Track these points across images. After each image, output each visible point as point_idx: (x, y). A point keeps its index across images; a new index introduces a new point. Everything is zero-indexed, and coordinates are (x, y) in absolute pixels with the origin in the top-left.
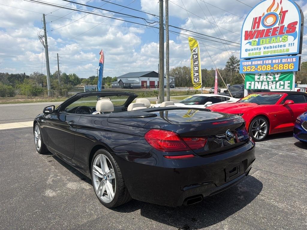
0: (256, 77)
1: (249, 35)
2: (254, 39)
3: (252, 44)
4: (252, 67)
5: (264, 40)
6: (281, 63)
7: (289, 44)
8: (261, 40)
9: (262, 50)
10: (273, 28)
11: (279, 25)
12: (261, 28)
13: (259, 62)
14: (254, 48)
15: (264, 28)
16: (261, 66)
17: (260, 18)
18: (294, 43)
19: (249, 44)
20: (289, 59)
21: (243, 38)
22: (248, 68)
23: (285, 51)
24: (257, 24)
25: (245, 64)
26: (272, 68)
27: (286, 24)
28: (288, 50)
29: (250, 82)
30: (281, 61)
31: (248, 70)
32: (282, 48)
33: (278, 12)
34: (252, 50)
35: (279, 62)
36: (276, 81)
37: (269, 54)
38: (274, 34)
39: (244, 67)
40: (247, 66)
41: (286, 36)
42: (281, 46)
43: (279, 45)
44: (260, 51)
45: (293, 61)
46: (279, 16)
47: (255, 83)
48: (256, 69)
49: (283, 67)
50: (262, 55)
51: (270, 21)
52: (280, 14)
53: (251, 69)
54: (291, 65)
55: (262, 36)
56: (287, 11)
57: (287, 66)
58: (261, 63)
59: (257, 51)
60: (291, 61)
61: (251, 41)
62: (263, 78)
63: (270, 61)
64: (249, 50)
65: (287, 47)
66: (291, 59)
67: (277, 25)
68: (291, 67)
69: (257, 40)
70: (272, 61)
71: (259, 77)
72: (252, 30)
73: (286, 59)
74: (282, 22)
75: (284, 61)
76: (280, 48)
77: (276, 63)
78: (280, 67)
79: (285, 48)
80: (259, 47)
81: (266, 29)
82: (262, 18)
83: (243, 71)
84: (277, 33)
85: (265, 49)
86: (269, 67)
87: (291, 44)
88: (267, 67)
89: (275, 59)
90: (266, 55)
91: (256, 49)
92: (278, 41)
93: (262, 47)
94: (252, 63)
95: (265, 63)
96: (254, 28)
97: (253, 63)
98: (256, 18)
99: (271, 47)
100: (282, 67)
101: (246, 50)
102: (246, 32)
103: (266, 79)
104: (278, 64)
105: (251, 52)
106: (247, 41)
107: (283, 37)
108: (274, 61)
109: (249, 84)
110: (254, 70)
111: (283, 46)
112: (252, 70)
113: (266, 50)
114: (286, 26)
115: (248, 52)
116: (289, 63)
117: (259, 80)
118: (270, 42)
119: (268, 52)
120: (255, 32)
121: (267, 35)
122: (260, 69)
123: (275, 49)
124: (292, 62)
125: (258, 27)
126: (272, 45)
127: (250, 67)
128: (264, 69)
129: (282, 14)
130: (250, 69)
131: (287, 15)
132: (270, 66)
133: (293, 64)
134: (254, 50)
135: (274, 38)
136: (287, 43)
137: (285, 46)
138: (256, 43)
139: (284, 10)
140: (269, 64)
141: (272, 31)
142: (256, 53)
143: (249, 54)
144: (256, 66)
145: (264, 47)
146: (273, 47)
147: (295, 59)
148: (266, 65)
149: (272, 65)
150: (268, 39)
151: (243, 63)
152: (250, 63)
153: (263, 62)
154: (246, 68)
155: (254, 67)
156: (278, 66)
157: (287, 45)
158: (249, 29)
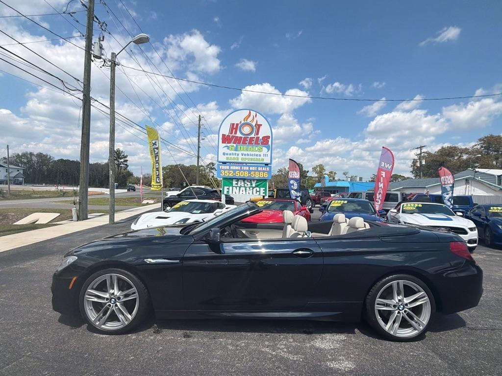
0: (234, 182)
1: (226, 139)
2: (232, 144)
3: (230, 149)
5: (242, 147)
6: (257, 170)
7: (264, 154)
8: (239, 147)
9: (240, 156)
10: (249, 137)
11: (255, 136)
12: (239, 135)
13: (237, 168)
14: (232, 153)
15: (242, 136)
17: (237, 125)
19: (227, 148)
20: (264, 168)
21: (221, 141)
24: (234, 130)
26: (249, 175)
27: (261, 136)
29: (228, 187)
30: (257, 169)
31: (226, 174)
32: (258, 157)
33: (254, 124)
34: (230, 154)
36: (252, 187)
37: (247, 161)
38: (250, 143)
39: (221, 171)
40: (224, 170)
41: (261, 147)
42: (257, 155)
43: (255, 154)
44: (238, 157)
46: (255, 127)
47: (233, 188)
48: (234, 174)
49: (259, 174)
50: (240, 161)
51: (247, 130)
53: (230, 173)
54: (266, 174)
55: (239, 143)
56: (261, 125)
57: (262, 174)
58: (239, 169)
59: (235, 156)
60: (265, 170)
61: (229, 145)
62: (241, 183)
63: (247, 168)
64: (227, 154)
67: (253, 136)
68: (266, 176)
69: (235, 145)
70: (249, 168)
71: (237, 182)
74: (258, 134)
75: (260, 169)
76: (256, 157)
77: (252, 171)
79: (260, 158)
80: (237, 152)
81: (243, 136)
82: (239, 125)
84: (254, 142)
85: (242, 155)
86: (247, 174)
87: (266, 155)
88: (244, 174)
89: (252, 166)
91: (234, 154)
92: (254, 150)
93: (240, 153)
94: (230, 168)
96: (231, 133)
97: (232, 168)
98: (233, 124)
99: (248, 155)
101: (224, 154)
102: (224, 135)
103: (244, 185)
104: (255, 171)
105: (229, 156)
106: (225, 145)
107: (259, 148)
108: (251, 168)
109: (228, 189)
110: (232, 175)
112: (230, 175)
113: (244, 157)
114: (261, 138)
115: (226, 156)
116: (264, 172)
117: (236, 186)
118: (247, 150)
119: (246, 159)
120: (233, 137)
121: (244, 143)
122: (239, 175)
123: (251, 157)
124: (267, 171)
125: (236, 133)
126: (249, 153)
127: (228, 171)
128: (242, 175)
129: (257, 126)
130: (228, 173)
131: (261, 128)
134: (232, 155)
135: (250, 147)
136: (262, 153)
137: (260, 155)
138: (233, 148)
139: (258, 123)
140: (246, 170)
141: (248, 139)
142: (234, 158)
143: (227, 158)
144: (235, 171)
146: (250, 155)
147: (268, 168)
148: (244, 171)
149: (250, 171)
150: (245, 147)
151: (221, 167)
152: (228, 167)
153: (241, 168)
154: (224, 173)
155: (232, 172)
156: (255, 173)
157: (262, 155)
158: (227, 133)
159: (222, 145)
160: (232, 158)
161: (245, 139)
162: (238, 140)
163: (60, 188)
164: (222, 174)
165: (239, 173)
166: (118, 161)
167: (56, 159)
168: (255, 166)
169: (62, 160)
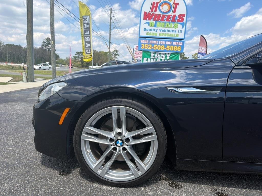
0: (152, 55)
1: (147, 16)
2: (152, 21)
3: (150, 25)
4: (149, 45)
5: (160, 23)
6: (172, 45)
7: (179, 31)
8: (158, 23)
9: (158, 32)
10: (167, 14)
11: (172, 14)
12: (158, 12)
13: (156, 42)
14: (152, 29)
15: (160, 13)
16: (156, 46)
17: (157, 3)
18: (182, 31)
19: (147, 24)
20: (178, 43)
21: (142, 17)
22: (145, 46)
23: (176, 36)
24: (154, 8)
25: (143, 42)
26: (165, 48)
27: (177, 14)
28: (178, 35)
29: (147, 59)
30: (172, 43)
31: (146, 47)
32: (174, 33)
33: (172, 3)
34: (150, 30)
35: (171, 44)
36: (167, 59)
37: (164, 36)
38: (168, 20)
39: (142, 45)
40: (145, 44)
41: (177, 24)
42: (173, 31)
43: (171, 30)
44: (156, 32)
45: (181, 44)
46: (172, 6)
47: (150, 60)
48: (153, 48)
49: (174, 48)
50: (158, 36)
51: (165, 8)
52: (173, 5)
53: (149, 47)
54: (179, 48)
55: (158, 20)
56: (178, 4)
57: (176, 48)
58: (157, 43)
59: (154, 32)
60: (179, 44)
61: (149, 21)
62: (157, 56)
63: (164, 43)
64: (147, 30)
65: (177, 33)
66: (179, 43)
67: (170, 14)
68: (179, 49)
69: (154, 22)
70: (165, 43)
71: (154, 55)
72: (150, 12)
73: (176, 42)
74: (175, 12)
75: (174, 43)
76: (172, 33)
77: (168, 45)
78: (171, 48)
79: (176, 33)
80: (156, 28)
81: (162, 14)
82: (159, 4)
83: (142, 48)
84: (171, 20)
85: (160, 31)
86: (163, 48)
87: (180, 31)
88: (161, 47)
89: (168, 41)
90: (161, 36)
91: (153, 30)
92: (171, 27)
93: (158, 29)
94: (149, 42)
95: (160, 43)
96: (152, 11)
97: (150, 42)
98: (154, 3)
99: (165, 31)
100: (172, 48)
101: (145, 29)
102: (145, 13)
103: (160, 57)
104: (170, 45)
105: (149, 32)
106: (145, 21)
107: (175, 24)
108: (167, 43)
109: (146, 60)
110: (151, 49)
111: (174, 31)
112: (149, 48)
113: (161, 32)
114: (177, 16)
115: (146, 31)
116: (178, 46)
117: (154, 58)
118: (164, 26)
119: (163, 34)
120: (153, 14)
121: (162, 20)
122: (156, 48)
123: (168, 33)
124: (180, 46)
125: (156, 11)
126: (166, 29)
127: (147, 45)
128: (159, 48)
129: (175, 5)
130: (147, 47)
132: (164, 46)
133: (180, 47)
134: (152, 31)
135: (168, 24)
136: (177, 30)
137: (175, 31)
138: (153, 24)
139: (176, 2)
140: (162, 45)
141: (166, 17)
142: (153, 34)
143: (147, 34)
144: (153, 45)
145: (160, 29)
146: (167, 31)
147: (182, 43)
148: (161, 45)
149: (165, 45)
150: (163, 23)
151: (141, 41)
152: (147, 42)
153: (158, 42)
154: (144, 46)
155: (151, 46)
156: (170, 47)
157: (177, 31)
158: (148, 11)
159: (143, 22)
160: (151, 34)
161: (164, 16)
162: (157, 18)
163: (9, 64)
164: (143, 47)
165: (157, 47)
166: (49, 46)
167: (5, 44)
168: (170, 41)
169: (9, 45)
